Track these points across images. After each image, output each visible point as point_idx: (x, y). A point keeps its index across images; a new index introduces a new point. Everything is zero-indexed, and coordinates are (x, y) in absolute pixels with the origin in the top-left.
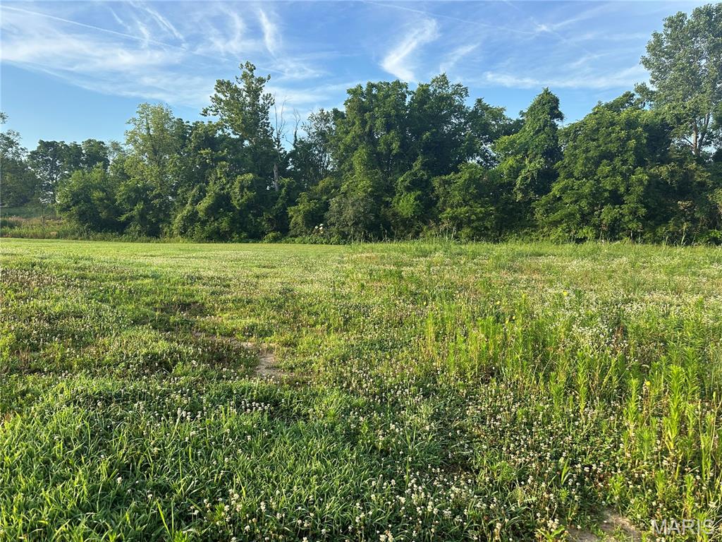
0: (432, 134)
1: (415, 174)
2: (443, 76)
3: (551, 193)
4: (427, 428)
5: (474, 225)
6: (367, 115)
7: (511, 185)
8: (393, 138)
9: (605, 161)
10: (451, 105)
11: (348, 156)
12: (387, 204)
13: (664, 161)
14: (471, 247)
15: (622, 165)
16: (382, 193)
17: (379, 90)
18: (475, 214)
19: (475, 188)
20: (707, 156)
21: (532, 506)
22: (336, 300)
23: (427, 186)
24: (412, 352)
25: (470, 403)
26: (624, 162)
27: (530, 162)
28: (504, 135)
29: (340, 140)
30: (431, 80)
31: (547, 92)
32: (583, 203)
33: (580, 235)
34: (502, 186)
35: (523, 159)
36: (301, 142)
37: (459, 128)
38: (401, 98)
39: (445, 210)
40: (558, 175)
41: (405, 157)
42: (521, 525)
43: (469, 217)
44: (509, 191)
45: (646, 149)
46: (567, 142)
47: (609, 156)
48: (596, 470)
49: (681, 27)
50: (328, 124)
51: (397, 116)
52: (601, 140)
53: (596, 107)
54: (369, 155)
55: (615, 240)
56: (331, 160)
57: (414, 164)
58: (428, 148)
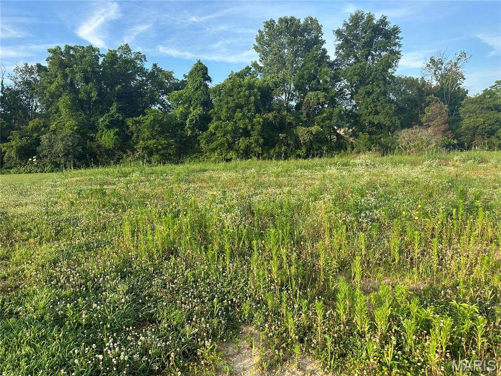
0: (123, 87)
1: (112, 116)
2: (126, 45)
3: (209, 130)
4: (123, 300)
5: (161, 152)
6: (67, 70)
7: (183, 125)
8: (91, 88)
9: (238, 110)
10: (134, 67)
11: (54, 101)
12: (92, 139)
13: (270, 110)
14: (160, 168)
15: (248, 112)
16: (86, 131)
17: (76, 52)
18: (161, 145)
19: (159, 127)
20: (291, 107)
21: (196, 335)
22: (48, 216)
23: (123, 125)
24: (113, 248)
25: (156, 276)
26: (249, 110)
27: (194, 109)
28: (175, 90)
29: (45, 88)
30: (118, 48)
31: (199, 63)
32: (229, 136)
33: (228, 157)
34: (177, 125)
35: (189, 107)
36: (8, 89)
37: (142, 84)
38: (95, 59)
39: (139, 142)
40: (212, 119)
41: (103, 103)
42: (189, 350)
43: (157, 147)
44: (182, 129)
45: (260, 103)
46: (215, 97)
47: (240, 106)
48: (235, 301)
49: (273, 28)
50: (33, 76)
51: (93, 72)
52: (235, 96)
53: (231, 75)
54: (73, 101)
55: (248, 158)
56: (39, 104)
57: (110, 109)
58: (120, 97)
